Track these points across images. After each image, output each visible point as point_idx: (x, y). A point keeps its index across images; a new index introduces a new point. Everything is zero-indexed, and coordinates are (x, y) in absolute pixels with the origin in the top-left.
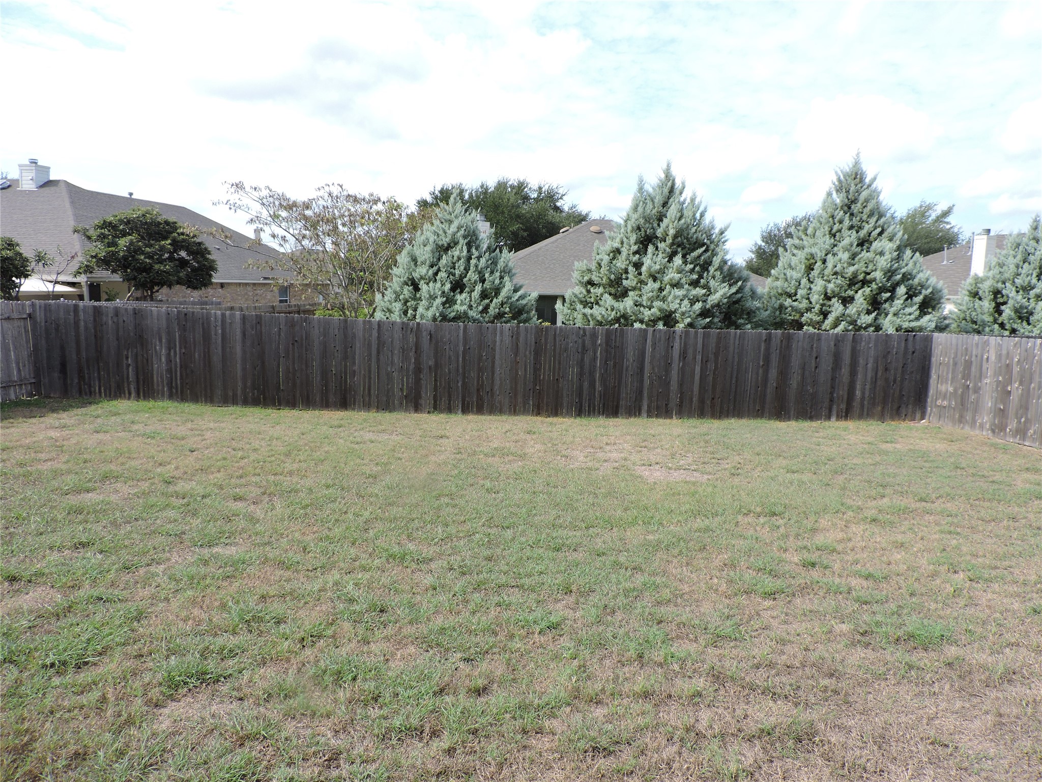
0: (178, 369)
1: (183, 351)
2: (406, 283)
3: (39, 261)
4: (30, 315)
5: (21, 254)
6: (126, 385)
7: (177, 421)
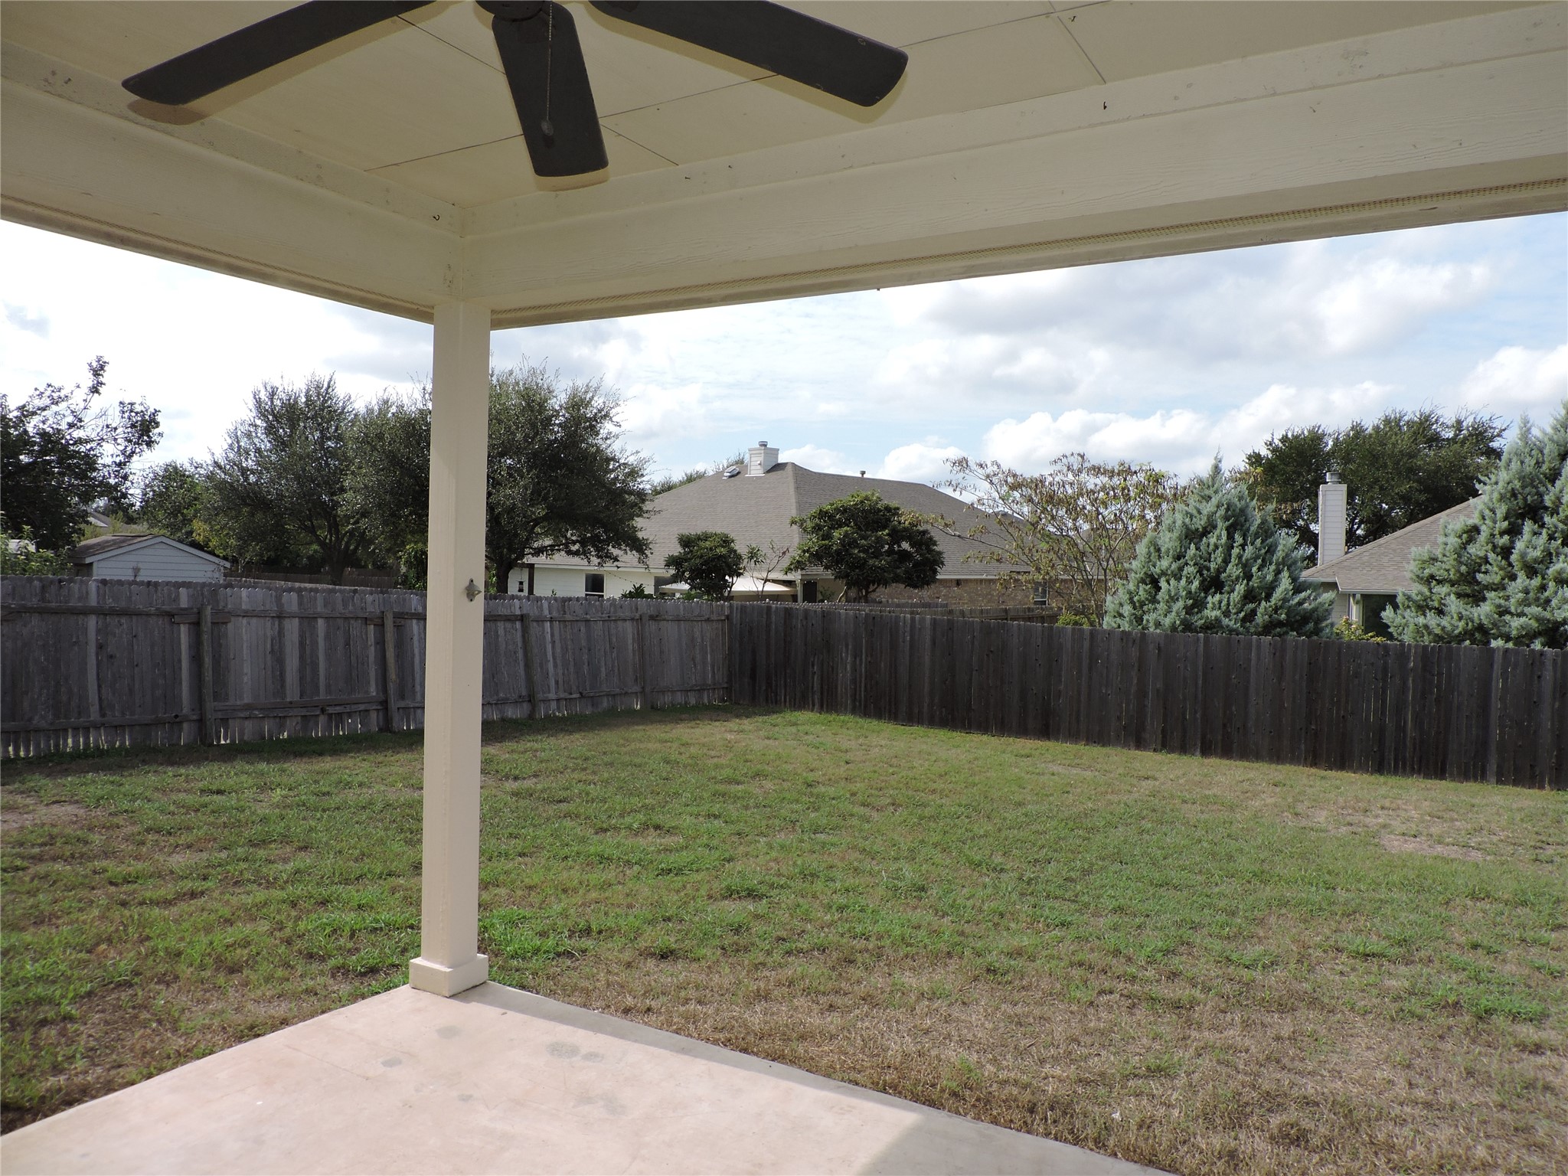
0: (863, 679)
1: (869, 659)
2: (1143, 581)
3: (751, 558)
4: (728, 617)
5: (736, 551)
6: (810, 695)
7: (850, 735)
